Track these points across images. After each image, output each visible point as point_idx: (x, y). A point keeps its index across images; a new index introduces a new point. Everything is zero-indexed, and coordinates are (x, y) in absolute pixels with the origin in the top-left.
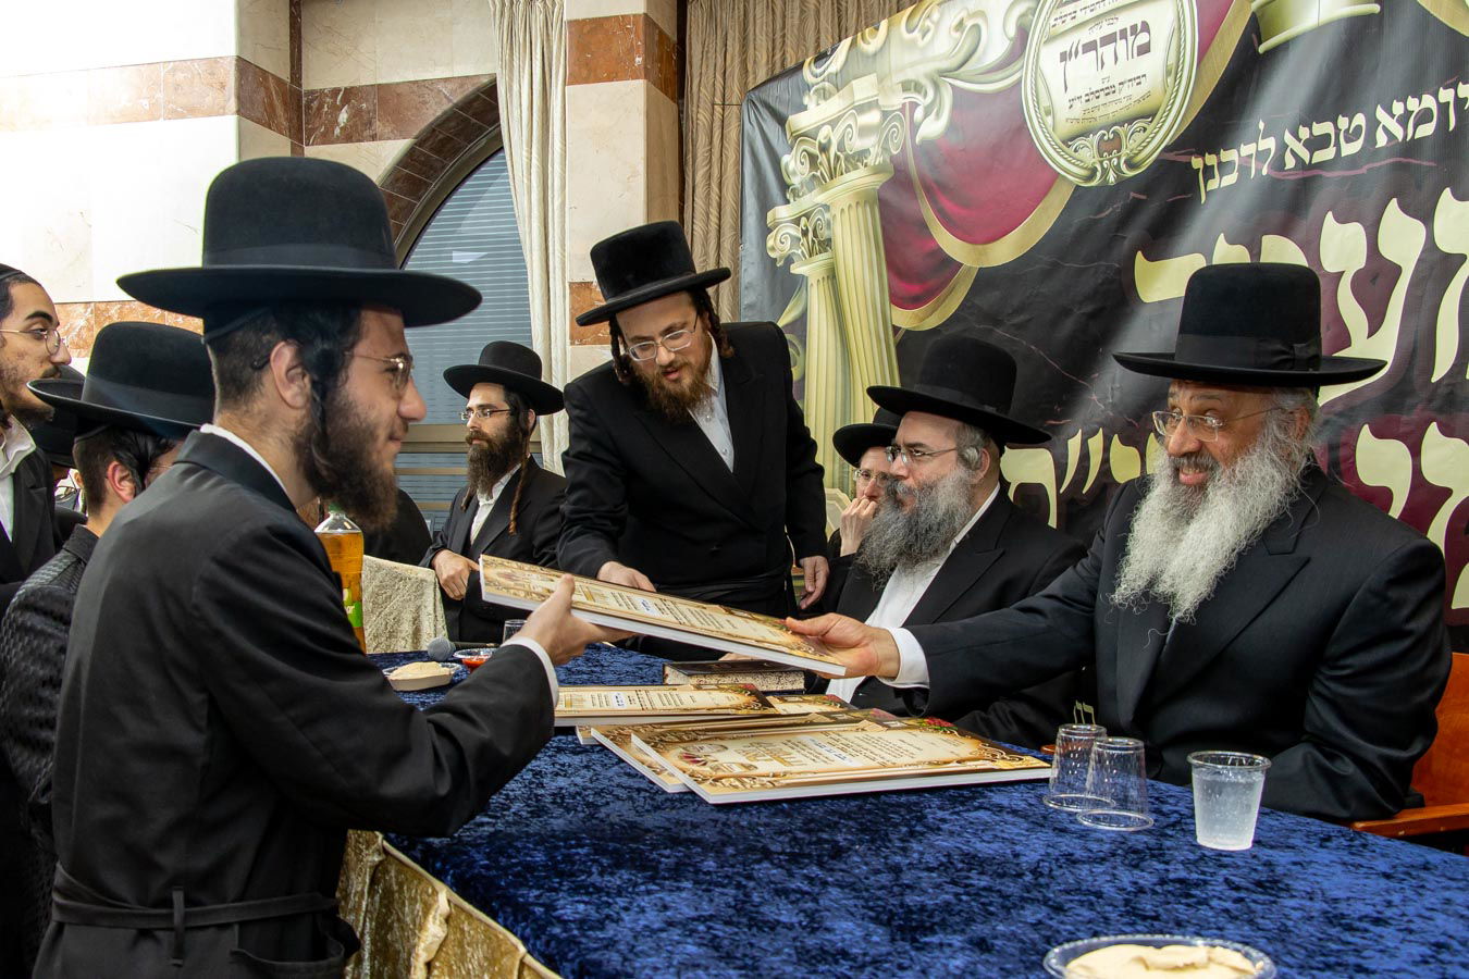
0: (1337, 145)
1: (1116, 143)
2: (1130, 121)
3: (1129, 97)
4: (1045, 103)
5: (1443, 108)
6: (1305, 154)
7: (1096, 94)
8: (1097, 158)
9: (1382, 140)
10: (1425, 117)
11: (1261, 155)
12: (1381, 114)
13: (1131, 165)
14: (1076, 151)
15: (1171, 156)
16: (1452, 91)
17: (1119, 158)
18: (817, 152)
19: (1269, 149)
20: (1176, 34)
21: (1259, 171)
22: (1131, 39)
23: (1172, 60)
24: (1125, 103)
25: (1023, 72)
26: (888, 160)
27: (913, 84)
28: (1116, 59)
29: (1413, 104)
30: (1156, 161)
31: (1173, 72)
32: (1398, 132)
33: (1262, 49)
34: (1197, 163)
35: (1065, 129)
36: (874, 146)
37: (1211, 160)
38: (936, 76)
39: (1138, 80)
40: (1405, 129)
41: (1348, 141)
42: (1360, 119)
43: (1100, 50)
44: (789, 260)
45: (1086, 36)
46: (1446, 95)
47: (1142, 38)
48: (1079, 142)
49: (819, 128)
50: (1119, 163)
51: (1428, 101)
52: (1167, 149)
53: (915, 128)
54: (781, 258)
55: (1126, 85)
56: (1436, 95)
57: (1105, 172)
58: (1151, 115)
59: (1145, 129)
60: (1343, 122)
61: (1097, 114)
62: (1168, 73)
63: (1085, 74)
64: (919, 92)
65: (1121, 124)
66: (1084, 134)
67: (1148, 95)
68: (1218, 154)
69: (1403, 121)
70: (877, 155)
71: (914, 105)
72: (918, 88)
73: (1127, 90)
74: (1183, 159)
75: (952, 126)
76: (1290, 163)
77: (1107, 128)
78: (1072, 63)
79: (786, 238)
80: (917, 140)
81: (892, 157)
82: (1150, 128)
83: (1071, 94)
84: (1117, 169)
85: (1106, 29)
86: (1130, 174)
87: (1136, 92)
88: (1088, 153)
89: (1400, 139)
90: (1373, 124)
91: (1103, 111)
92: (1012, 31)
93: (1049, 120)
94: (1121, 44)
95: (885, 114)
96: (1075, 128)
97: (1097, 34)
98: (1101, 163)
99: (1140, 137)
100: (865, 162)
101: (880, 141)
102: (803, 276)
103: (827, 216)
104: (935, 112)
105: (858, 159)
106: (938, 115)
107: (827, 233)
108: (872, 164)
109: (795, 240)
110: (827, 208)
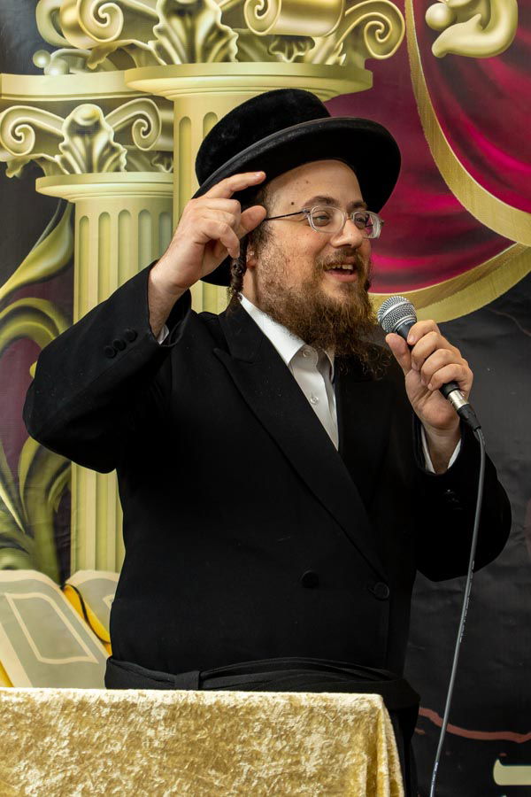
26: (361, 65)
36: (325, 36)
44: (34, 169)
53: (428, 34)
54: (15, 163)
70: (331, 51)
75: (513, 51)
79: (26, 131)
80: (437, 48)
81: (371, 63)
100: (297, 53)
101: (339, 32)
102: (65, 202)
103: (164, 115)
104: (477, 17)
105: (280, 48)
106: (485, 25)
107: (161, 142)
108: (317, 61)
109: (46, 139)
110: (165, 103)
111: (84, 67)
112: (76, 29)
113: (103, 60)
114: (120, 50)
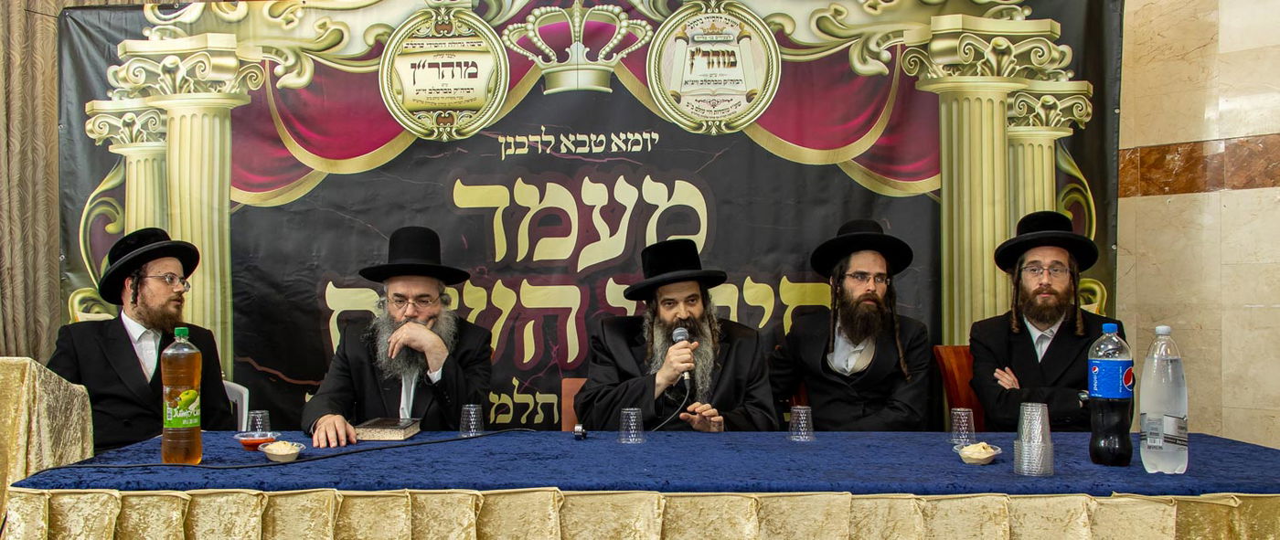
0: (590, 146)
1: (451, 119)
2: (461, 110)
3: (462, 98)
4: (397, 86)
5: (645, 141)
6: (573, 148)
7: (438, 91)
8: (435, 125)
9: (614, 149)
10: (636, 143)
11: (546, 144)
12: (613, 136)
13: (458, 132)
14: (419, 118)
15: (487, 134)
16: (649, 135)
17: (451, 128)
18: (160, 72)
19: (550, 142)
20: (495, 73)
21: (544, 151)
22: (464, 68)
23: (492, 85)
24: (458, 100)
25: (382, 66)
26: (246, 93)
27: (274, 50)
28: (453, 76)
29: (630, 136)
30: (476, 134)
31: (491, 91)
32: (624, 147)
33: (545, 93)
34: (502, 139)
35: (410, 104)
36: (230, 80)
37: (510, 139)
38: (298, 51)
39: (468, 90)
40: (627, 146)
41: (596, 146)
42: (602, 137)
43: (442, 69)
44: (108, 142)
45: (431, 59)
46: (646, 136)
47: (472, 70)
48: (421, 114)
49: (165, 56)
50: (451, 131)
51: (637, 136)
52: (484, 129)
53: (275, 78)
54: (100, 139)
55: (459, 91)
56: (641, 135)
57: (440, 134)
58: (476, 110)
59: (471, 117)
60: (593, 137)
61: (436, 101)
62: (489, 91)
63: (429, 78)
64: (281, 57)
65: (455, 110)
66: (428, 111)
67: (475, 99)
68: (514, 137)
69: (626, 142)
70: (233, 87)
71: (273, 65)
72: (278, 53)
73: (459, 93)
74: (494, 136)
76: (564, 150)
77: (445, 110)
78: (419, 72)
79: (104, 125)
80: (278, 85)
81: (250, 92)
82: (474, 117)
83: (418, 86)
84: (450, 133)
85: (446, 59)
86: (459, 138)
87: (467, 96)
88: (429, 122)
89: (624, 150)
90: (610, 141)
91: (441, 101)
92: (371, 41)
93: (400, 97)
94: (457, 70)
95: (242, 63)
96: (419, 105)
97: (440, 60)
98: (438, 128)
99: (468, 119)
100: (219, 88)
101: (236, 78)
102: (122, 156)
103: (163, 117)
104: (296, 71)
105: (211, 86)
106: (299, 74)
107: (161, 129)
108: (227, 91)
109: (113, 128)
110: (163, 111)
111: (128, 97)
112: (125, 80)
113: (136, 93)
114: (144, 89)
